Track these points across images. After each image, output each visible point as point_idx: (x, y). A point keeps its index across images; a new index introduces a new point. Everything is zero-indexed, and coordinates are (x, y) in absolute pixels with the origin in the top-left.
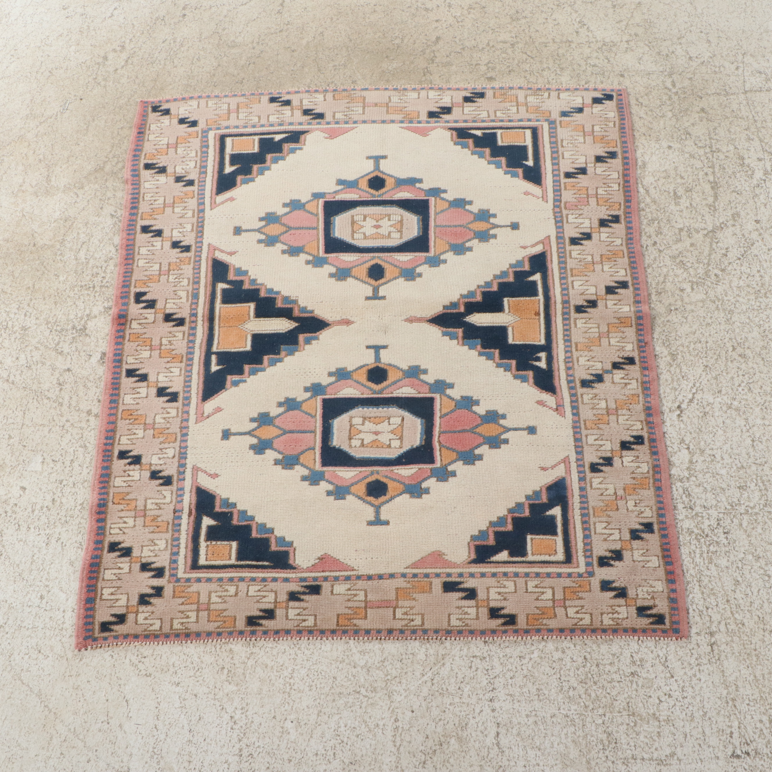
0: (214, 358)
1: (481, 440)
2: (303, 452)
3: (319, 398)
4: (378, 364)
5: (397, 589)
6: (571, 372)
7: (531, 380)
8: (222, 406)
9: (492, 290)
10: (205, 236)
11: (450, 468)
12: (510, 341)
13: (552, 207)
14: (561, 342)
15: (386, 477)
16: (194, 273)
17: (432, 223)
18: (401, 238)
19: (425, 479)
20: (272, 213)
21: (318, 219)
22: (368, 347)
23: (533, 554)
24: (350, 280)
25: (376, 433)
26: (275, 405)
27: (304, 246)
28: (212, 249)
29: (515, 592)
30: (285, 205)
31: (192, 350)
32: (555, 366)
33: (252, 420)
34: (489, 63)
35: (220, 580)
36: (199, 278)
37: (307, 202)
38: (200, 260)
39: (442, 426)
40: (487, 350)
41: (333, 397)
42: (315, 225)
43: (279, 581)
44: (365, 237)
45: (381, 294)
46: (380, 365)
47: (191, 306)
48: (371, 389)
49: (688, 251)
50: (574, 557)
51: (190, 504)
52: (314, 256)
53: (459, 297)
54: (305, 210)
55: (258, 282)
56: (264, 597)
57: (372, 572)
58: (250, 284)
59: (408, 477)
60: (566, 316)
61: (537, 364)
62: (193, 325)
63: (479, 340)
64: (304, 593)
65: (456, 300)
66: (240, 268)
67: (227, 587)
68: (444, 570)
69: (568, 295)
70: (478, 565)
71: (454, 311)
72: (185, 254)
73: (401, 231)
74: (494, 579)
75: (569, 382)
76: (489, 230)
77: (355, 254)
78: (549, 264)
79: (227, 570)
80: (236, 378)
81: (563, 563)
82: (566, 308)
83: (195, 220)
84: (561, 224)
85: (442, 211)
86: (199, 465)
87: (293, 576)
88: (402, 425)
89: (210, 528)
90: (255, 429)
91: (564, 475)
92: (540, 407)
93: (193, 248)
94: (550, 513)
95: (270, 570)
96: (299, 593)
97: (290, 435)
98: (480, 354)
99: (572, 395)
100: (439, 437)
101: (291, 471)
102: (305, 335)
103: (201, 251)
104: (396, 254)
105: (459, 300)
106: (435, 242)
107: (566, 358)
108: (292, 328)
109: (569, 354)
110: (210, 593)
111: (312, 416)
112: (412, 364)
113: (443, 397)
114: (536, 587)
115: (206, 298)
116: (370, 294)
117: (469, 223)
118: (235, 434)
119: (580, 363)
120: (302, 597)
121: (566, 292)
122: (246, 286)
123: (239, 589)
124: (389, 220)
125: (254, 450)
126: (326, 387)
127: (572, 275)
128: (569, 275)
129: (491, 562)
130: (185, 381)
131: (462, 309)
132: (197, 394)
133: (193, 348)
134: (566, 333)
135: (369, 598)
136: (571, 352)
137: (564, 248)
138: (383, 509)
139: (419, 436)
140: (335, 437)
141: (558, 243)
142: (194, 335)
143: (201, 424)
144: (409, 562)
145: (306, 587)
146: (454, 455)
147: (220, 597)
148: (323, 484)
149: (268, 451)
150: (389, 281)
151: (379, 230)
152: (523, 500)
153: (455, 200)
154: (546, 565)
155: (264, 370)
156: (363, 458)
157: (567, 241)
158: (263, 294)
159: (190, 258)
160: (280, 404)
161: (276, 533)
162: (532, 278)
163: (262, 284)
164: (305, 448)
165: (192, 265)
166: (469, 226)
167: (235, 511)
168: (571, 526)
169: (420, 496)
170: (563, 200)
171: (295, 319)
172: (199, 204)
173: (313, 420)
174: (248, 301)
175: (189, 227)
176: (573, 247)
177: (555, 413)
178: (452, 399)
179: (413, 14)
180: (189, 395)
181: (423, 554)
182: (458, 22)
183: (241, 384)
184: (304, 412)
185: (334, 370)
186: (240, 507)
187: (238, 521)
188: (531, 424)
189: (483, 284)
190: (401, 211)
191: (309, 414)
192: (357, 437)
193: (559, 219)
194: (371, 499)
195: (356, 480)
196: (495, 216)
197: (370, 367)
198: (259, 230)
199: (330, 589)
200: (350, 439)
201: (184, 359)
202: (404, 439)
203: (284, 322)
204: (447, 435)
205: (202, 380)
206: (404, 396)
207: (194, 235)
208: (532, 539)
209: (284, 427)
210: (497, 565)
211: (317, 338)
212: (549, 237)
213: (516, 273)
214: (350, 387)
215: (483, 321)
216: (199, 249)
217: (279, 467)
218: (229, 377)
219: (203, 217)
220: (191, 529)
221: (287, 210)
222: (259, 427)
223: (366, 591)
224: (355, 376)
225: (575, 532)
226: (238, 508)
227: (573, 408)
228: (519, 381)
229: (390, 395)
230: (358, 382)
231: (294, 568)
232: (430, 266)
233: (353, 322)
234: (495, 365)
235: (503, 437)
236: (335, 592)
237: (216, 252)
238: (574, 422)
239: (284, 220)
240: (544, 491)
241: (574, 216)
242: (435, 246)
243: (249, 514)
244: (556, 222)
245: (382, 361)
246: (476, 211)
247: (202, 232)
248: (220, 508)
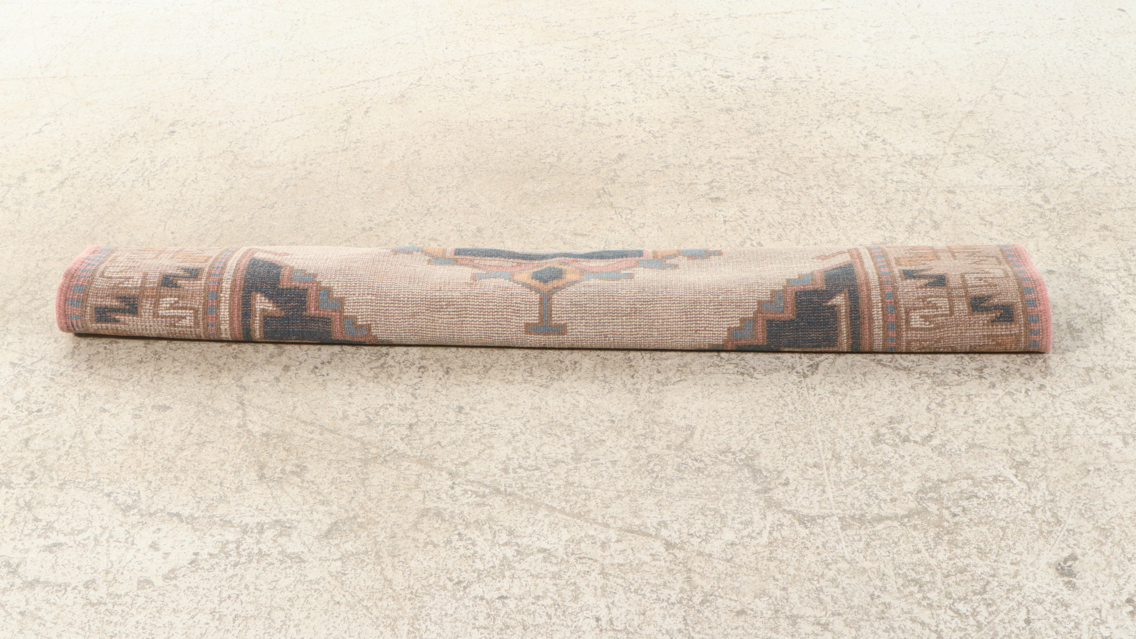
34: (712, 182)
49: (1108, 395)
179: (577, 130)
182: (655, 137)
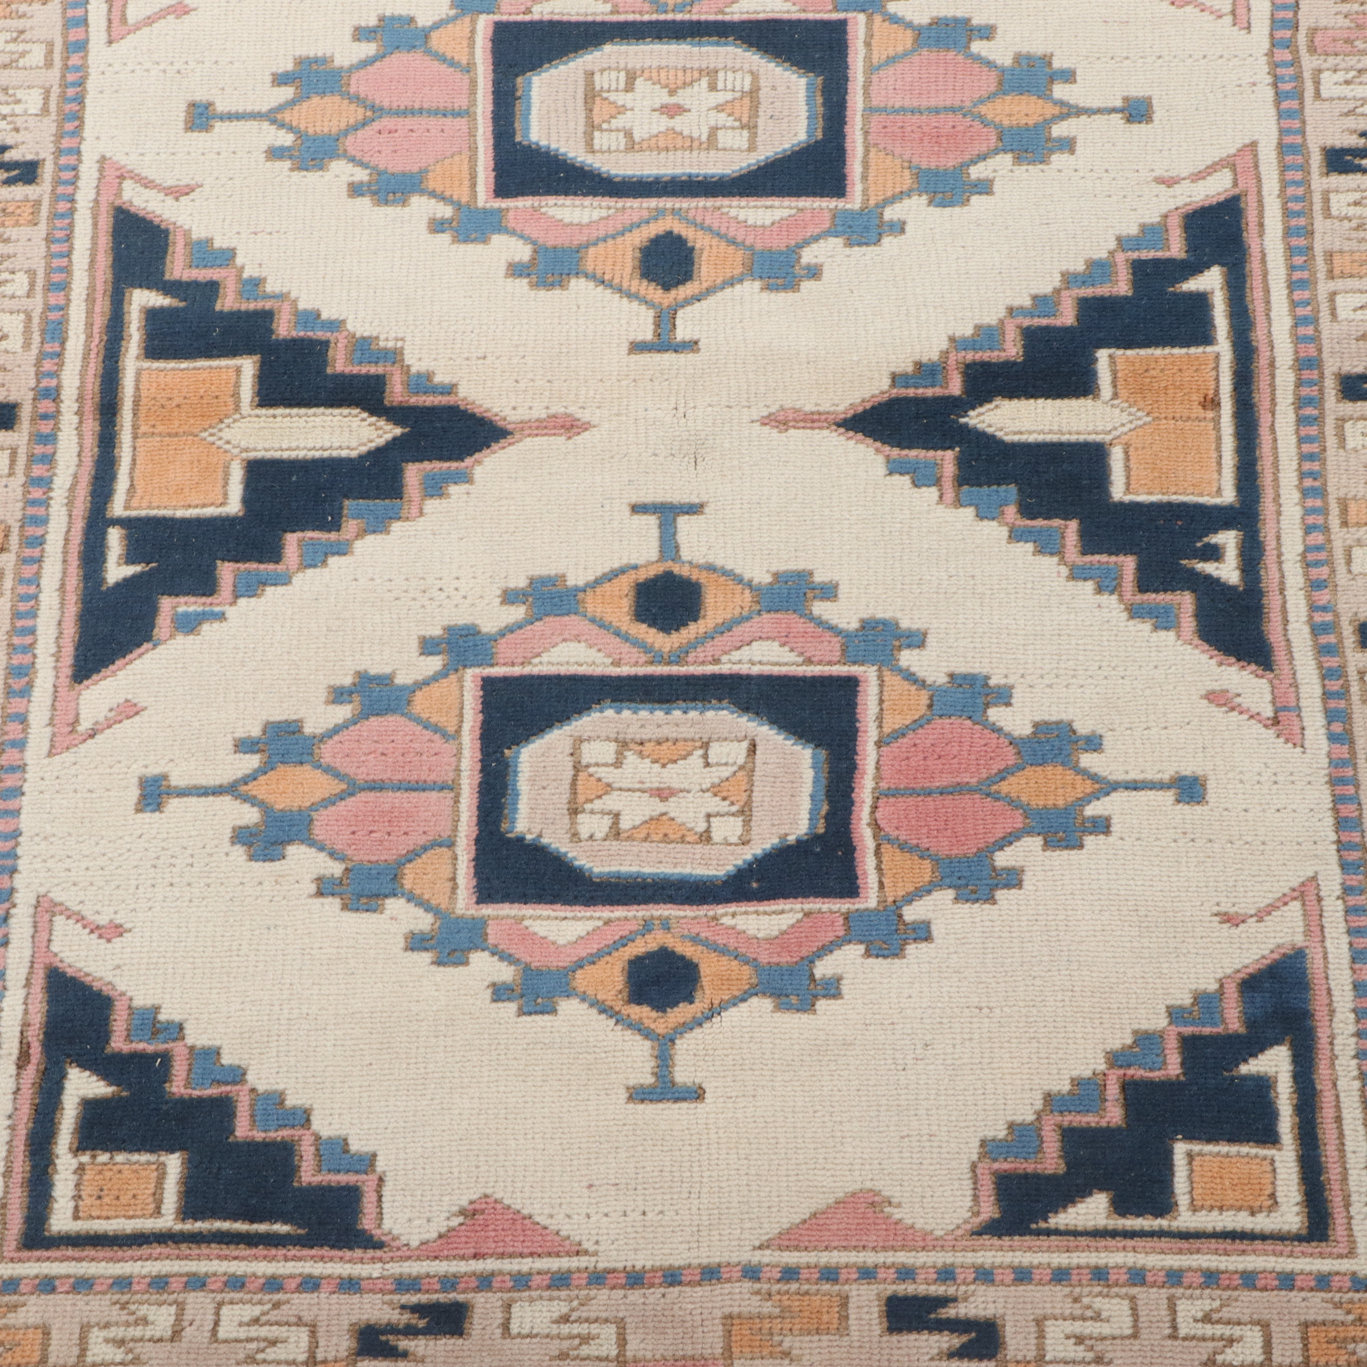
0: (115, 538)
1: (1018, 821)
2: (413, 855)
3: (471, 677)
4: (668, 565)
5: (729, 1318)
6: (1323, 597)
7: (1188, 623)
8: (142, 699)
9: (1058, 322)
10: (88, 132)
11: (911, 913)
12: (1118, 492)
13: (1266, 45)
14: (1290, 497)
15: (695, 940)
16: (50, 256)
17: (856, 101)
18: (752, 148)
19: (826, 949)
20: (316, 60)
21: (473, 83)
22: (638, 509)
23: (1194, 1208)
24: (578, 285)
25: (663, 794)
26: (322, 695)
27: (423, 173)
28: (110, 174)
29: (1135, 1336)
30: (361, 34)
31: (41, 511)
32: (1270, 576)
33: (244, 746)
35: (123, 1283)
36: (67, 270)
37: (437, 26)
38: (72, 211)
39: (886, 772)
40: (1040, 523)
41: (517, 671)
42: (461, 102)
43: (325, 1287)
44: (632, 146)
45: (682, 333)
46: (676, 569)
47: (38, 363)
48: (646, 648)
50: (1339, 1219)
51: (25, 1025)
52: (458, 206)
53: (945, 345)
54: (428, 52)
55: (269, 288)
56: (273, 1343)
57: (642, 1260)
58: (240, 293)
59: (769, 940)
60: (1309, 411)
61: (1209, 568)
62: (45, 427)
63: (1013, 489)
64: (410, 1331)
65: (935, 356)
66: (209, 241)
67: (143, 1310)
68: (890, 1258)
69: (1315, 339)
70: (1006, 1241)
71: (929, 392)
72: (19, 191)
73: (751, 127)
74: (1060, 1291)
75: (1316, 630)
76: (1048, 122)
77: (597, 201)
78: (1251, 237)
79: (145, 1250)
80: (189, 605)
81: (1298, 1238)
82: (1311, 383)
83: (53, 76)
84: (1294, 104)
85: (892, 60)
86: (57, 895)
87: (375, 1270)
88: (748, 769)
89: (90, 1107)
90: (252, 777)
91: (1299, 940)
92: (1218, 713)
93: (47, 172)
94: (1252, 1067)
95: (294, 1251)
96: (392, 1329)
97: (371, 796)
98: (1016, 535)
99: (1326, 675)
100: (875, 808)
101: (373, 917)
102: (427, 465)
103: (74, 182)
104: (735, 201)
105: (945, 354)
106: (866, 164)
107: (1307, 549)
108: (381, 442)
109: (1317, 538)
110: (85, 1330)
111: (445, 736)
112: (783, 567)
113: (887, 674)
114: (1207, 1319)
115: (89, 337)
116: (647, 333)
117: (981, 101)
118: (184, 793)
119: (1355, 568)
120: (404, 1344)
121: (1309, 331)
122: (228, 302)
123: (188, 1316)
124: (713, 87)
125: (249, 845)
126: (493, 639)
127: (1331, 275)
128: (1321, 275)
129: (1048, 1233)
130: (16, 615)
131: (955, 387)
132: (57, 657)
133: (45, 503)
134: (1307, 466)
135: (634, 1347)
136: (1326, 529)
137: (1306, 183)
138: (684, 1046)
139: (805, 804)
140: (523, 806)
141: (1284, 168)
142: (49, 460)
143: (67, 757)
144: (771, 1229)
145: (417, 1309)
146: (925, 871)
147: (121, 1343)
148: (480, 961)
149: (295, 851)
150: (710, 291)
151: (678, 123)
152: (1161, 1022)
153: (936, 23)
154: (1239, 1245)
155: (285, 580)
156: (618, 876)
157: (1316, 160)
158: (284, 329)
159: (37, 203)
160: (338, 695)
161: (318, 1124)
162: (1192, 285)
163: (282, 297)
164: (422, 840)
165: (43, 227)
166: (983, 109)
167: (179, 1051)
168: (1327, 1113)
169: (807, 1006)
170: (1305, 21)
171: (394, 414)
172: (69, 24)
173: (451, 747)
174: (233, 352)
175: (33, 101)
176: (1337, 180)
177: (1271, 732)
178: (921, 683)
180: (28, 658)
181: (820, 1202)
183: (206, 627)
184: (418, 720)
185: (521, 582)
186: (196, 1036)
187: (188, 1084)
188: (1187, 770)
189: (1027, 302)
190: (753, 59)
191: (436, 729)
192: (598, 805)
193: (1288, 87)
194: (642, 1012)
195: (594, 948)
196: (1069, 76)
197: (643, 575)
198: (272, 117)
199: (499, 1316)
200: (574, 811)
201: (14, 539)
202: (757, 814)
203: (356, 422)
204: (902, 803)
205: (73, 609)
206: (756, 670)
207: (49, 126)
208: (1190, 1156)
209: (351, 770)
210: (1071, 1241)
211: (465, 478)
212: (1254, 145)
213: (1139, 269)
214: (577, 638)
215: (1026, 425)
216: (67, 175)
217: (332, 904)
218: (166, 604)
219: (83, 69)
220: (26, 1111)
221: (369, 49)
222: (264, 770)
223: (621, 1325)
224: (593, 604)
225: (1341, 1136)
226: (190, 1041)
227: (1331, 716)
228: (1147, 627)
229: (710, 669)
230: (602, 624)
231: (379, 1245)
232: (849, 244)
233: (586, 427)
234: (1064, 571)
235: (1092, 810)
236: (515, 1328)
237: (128, 185)
238: (1335, 763)
239: (359, 84)
240: (1232, 992)
241: (1340, 76)
242: (864, 178)
243: (227, 1059)
244: (1279, 97)
245: (686, 554)
246: (1006, 60)
247: (78, 117)
248: (128, 1038)
